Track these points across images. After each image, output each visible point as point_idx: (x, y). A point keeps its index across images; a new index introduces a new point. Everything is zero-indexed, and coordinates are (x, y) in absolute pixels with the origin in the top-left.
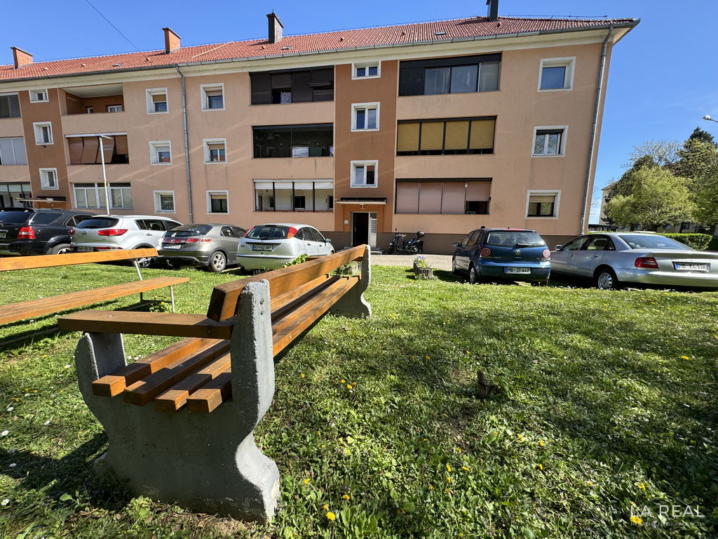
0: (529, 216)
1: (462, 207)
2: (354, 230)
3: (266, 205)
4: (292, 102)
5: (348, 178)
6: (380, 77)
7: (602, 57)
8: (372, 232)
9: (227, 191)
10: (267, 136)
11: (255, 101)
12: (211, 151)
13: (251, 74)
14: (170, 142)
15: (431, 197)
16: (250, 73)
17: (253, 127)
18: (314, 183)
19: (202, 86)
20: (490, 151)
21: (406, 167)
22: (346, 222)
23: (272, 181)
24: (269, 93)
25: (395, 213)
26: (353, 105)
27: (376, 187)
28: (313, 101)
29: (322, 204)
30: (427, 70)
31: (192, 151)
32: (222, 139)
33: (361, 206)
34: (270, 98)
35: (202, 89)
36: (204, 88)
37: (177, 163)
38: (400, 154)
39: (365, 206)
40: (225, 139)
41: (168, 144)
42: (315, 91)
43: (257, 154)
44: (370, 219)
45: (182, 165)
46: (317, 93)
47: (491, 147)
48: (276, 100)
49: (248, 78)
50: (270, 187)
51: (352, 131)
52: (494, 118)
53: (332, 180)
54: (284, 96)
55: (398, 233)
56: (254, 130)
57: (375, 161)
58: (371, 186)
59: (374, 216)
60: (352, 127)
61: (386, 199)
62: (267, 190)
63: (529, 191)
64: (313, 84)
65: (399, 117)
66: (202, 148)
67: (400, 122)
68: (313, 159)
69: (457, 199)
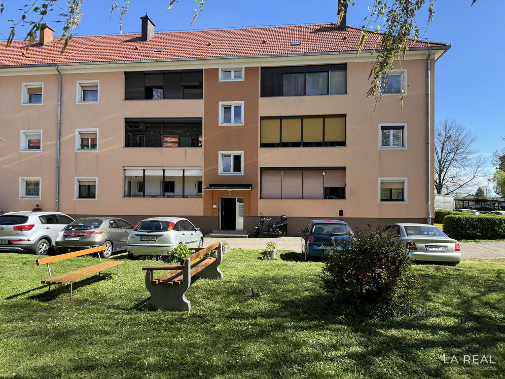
0: (382, 200)
1: (321, 192)
2: (222, 214)
3: (135, 189)
4: (164, 99)
5: (216, 166)
6: (244, 80)
7: (427, 70)
8: (239, 216)
9: (97, 178)
10: (138, 126)
11: (128, 96)
12: (82, 139)
13: (126, 73)
14: (42, 131)
15: (292, 184)
16: (124, 72)
17: (126, 119)
18: (184, 170)
19: (78, 82)
20: (342, 144)
21: (269, 158)
22: (215, 207)
23: (143, 168)
24: (143, 89)
25: (261, 198)
26: (220, 103)
27: (243, 174)
28: (183, 98)
29: (191, 189)
30: (284, 75)
31: (63, 139)
32: (95, 129)
33: (229, 192)
34: (143, 94)
35: (78, 84)
36: (80, 84)
37: (47, 150)
38: (264, 145)
39: (232, 192)
40: (98, 130)
41: (40, 132)
42: (185, 90)
43: (128, 144)
44: (238, 204)
45: (52, 152)
46: (187, 91)
47: (344, 140)
48: (149, 96)
49: (123, 77)
50: (141, 174)
51: (220, 125)
52: (344, 116)
53: (200, 168)
54: (156, 92)
55: (263, 217)
56: (126, 121)
57: (241, 152)
58: (237, 174)
59: (241, 201)
60: (220, 122)
61: (251, 185)
62: (136, 177)
63: (380, 179)
64: (183, 84)
65: (262, 113)
66: (74, 136)
67: (262, 118)
68: (182, 149)
69: (316, 185)
